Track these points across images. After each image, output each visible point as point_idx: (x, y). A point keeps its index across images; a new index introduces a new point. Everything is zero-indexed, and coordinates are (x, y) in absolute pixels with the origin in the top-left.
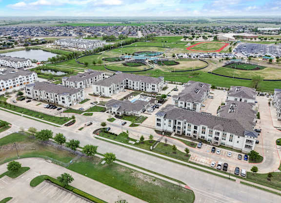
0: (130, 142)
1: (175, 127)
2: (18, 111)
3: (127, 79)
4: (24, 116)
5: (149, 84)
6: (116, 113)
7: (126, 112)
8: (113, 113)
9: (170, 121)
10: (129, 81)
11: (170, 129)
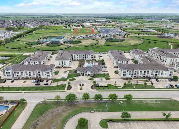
0: (118, 88)
1: (132, 74)
2: (14, 90)
3: (72, 54)
4: (25, 92)
5: (89, 55)
6: (90, 75)
7: (95, 73)
8: (87, 75)
9: (130, 72)
10: (73, 55)
11: (130, 76)
